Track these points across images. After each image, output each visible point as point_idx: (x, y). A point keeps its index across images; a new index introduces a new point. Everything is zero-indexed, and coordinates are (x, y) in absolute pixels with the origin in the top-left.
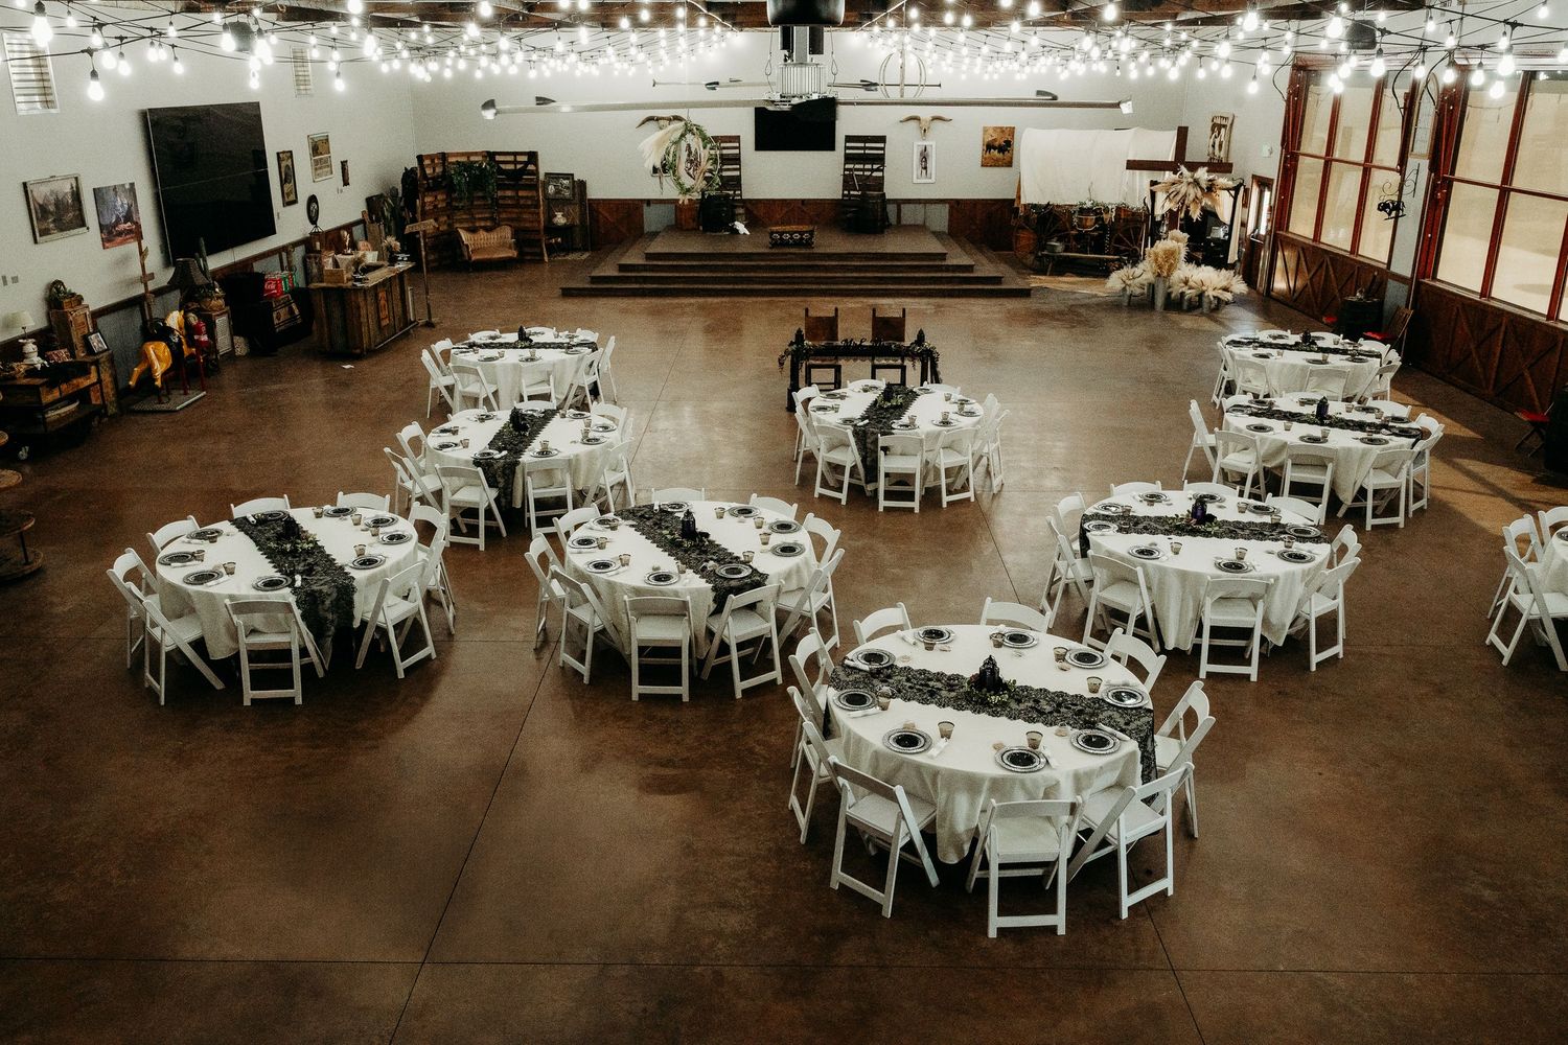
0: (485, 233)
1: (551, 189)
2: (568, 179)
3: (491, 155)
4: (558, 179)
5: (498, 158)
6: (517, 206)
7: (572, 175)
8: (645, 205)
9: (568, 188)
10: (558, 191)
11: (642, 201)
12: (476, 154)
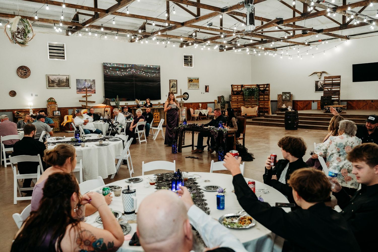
0: (251, 108)
1: (284, 97)
2: (289, 94)
3: (258, 86)
4: (286, 94)
5: (260, 86)
6: (264, 100)
7: (290, 92)
8: (312, 102)
9: (288, 97)
10: (286, 98)
11: (311, 101)
12: (253, 85)
